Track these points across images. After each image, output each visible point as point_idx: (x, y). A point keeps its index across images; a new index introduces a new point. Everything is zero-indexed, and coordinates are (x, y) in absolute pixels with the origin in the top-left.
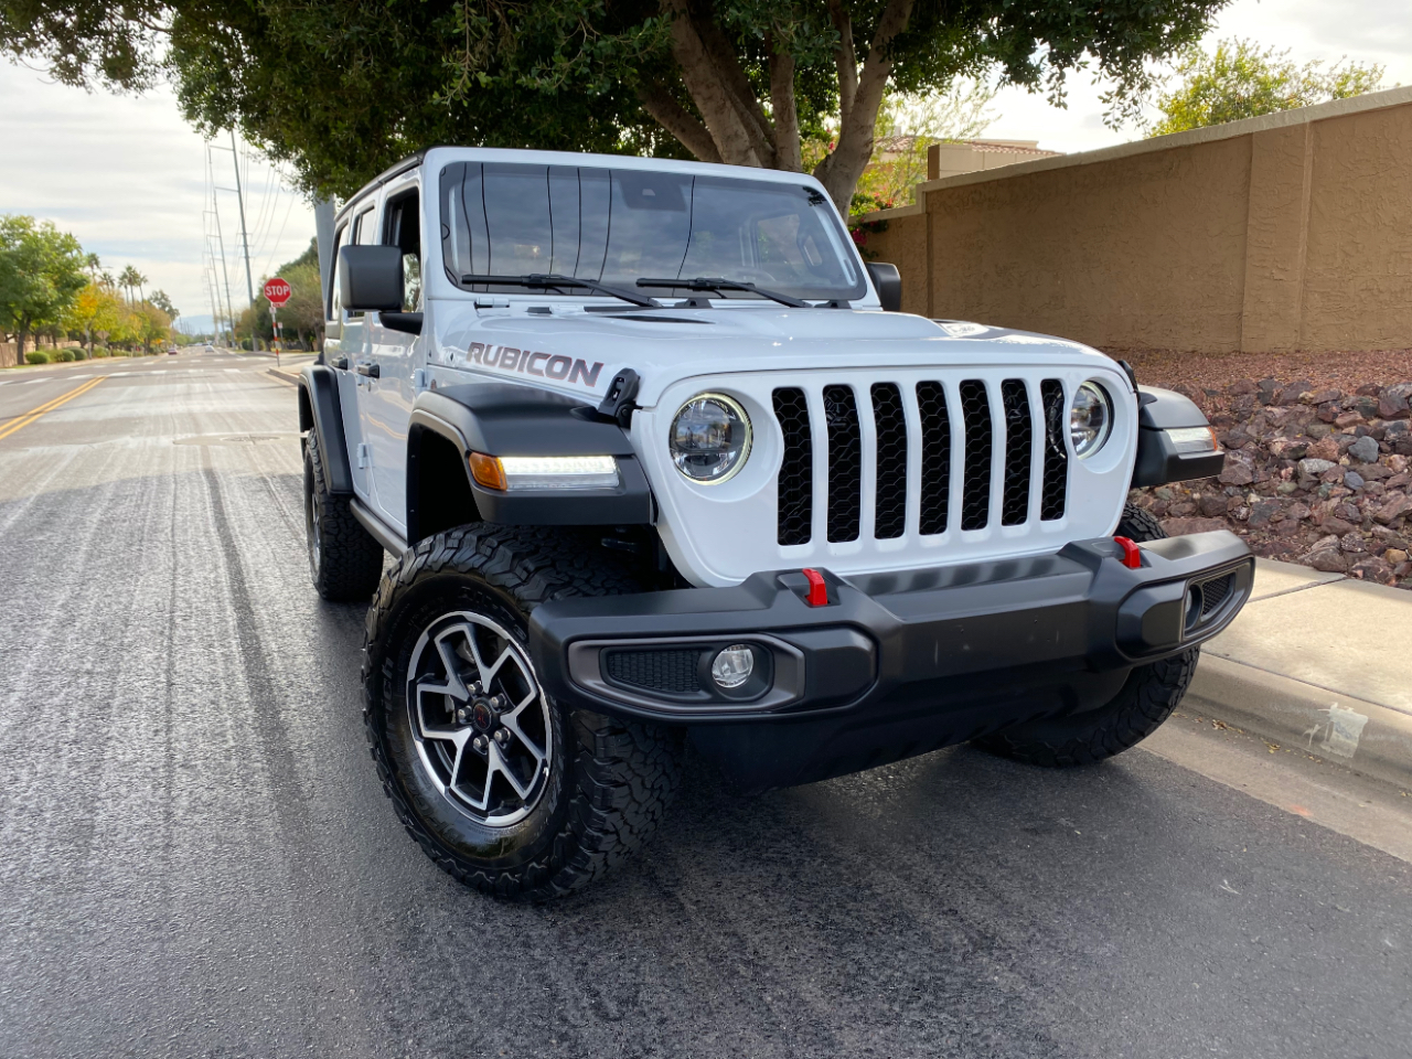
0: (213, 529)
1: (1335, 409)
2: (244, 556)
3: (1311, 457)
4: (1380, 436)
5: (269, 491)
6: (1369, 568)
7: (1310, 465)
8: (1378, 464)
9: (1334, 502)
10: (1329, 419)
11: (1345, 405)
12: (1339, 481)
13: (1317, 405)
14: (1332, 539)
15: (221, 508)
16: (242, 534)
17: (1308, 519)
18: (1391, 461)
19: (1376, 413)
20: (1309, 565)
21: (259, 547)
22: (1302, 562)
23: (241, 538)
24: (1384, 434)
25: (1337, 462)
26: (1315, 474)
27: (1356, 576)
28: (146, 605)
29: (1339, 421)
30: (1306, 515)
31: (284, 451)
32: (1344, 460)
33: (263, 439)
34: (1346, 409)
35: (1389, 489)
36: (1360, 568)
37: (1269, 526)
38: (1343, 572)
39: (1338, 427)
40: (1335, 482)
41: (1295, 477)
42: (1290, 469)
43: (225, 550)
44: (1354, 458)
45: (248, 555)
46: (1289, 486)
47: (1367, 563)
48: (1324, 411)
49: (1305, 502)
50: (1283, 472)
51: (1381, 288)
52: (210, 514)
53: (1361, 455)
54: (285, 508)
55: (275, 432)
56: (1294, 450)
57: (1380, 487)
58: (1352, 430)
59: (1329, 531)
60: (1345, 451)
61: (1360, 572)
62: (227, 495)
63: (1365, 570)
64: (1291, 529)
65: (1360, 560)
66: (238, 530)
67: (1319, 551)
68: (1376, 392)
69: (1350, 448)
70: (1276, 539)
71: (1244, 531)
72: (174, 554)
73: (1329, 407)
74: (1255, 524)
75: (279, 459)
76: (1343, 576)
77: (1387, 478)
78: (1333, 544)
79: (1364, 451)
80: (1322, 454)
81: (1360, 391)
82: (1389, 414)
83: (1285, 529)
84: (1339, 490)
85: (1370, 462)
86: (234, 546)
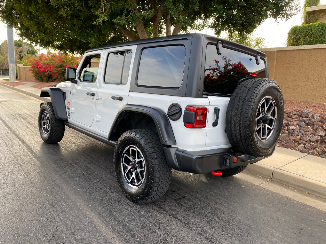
0: (9, 132)
1: (292, 115)
2: (26, 141)
3: (291, 125)
4: (304, 121)
5: (17, 119)
6: (313, 152)
7: (291, 127)
8: (305, 128)
9: (300, 136)
10: (291, 117)
11: (294, 114)
12: (298, 131)
13: (287, 113)
14: (302, 145)
15: (7, 124)
16: (20, 133)
17: (294, 140)
18: (308, 127)
19: (301, 116)
20: (299, 151)
21: (28, 138)
22: (296, 150)
23: (20, 135)
24: (305, 121)
25: (296, 127)
26: (292, 129)
27: (310, 154)
28: (7, 158)
29: (293, 117)
30: (294, 139)
31: (12, 106)
32: (298, 126)
33: (3, 102)
34: (294, 115)
35: (310, 134)
36: (311, 152)
37: (286, 141)
38: (307, 153)
39: (293, 118)
40: (297, 131)
41: (288, 130)
42: (287, 128)
43: (18, 139)
44: (299, 126)
45: (27, 141)
46: (287, 132)
47: (312, 151)
48: (289, 115)
49: (293, 136)
50: (285, 128)
51: (290, 87)
52: (4, 126)
53: (301, 126)
54: (26, 125)
55: (5, 100)
56: (286, 123)
57: (309, 134)
58: (297, 119)
59: (301, 143)
60: (298, 124)
61: (311, 153)
62: (5, 120)
63: (312, 153)
64: (291, 142)
65: (310, 151)
66: (17, 132)
67: (300, 148)
68: (299, 111)
69: (299, 124)
70: (288, 144)
71: (280, 142)
72: (3, 140)
73: (290, 114)
74: (282, 140)
75: (13, 108)
76: (307, 154)
77: (309, 131)
78: (303, 146)
79: (302, 125)
80: (293, 125)
81: (295, 111)
82: (304, 116)
83: (290, 142)
84: (300, 134)
85: (303, 127)
86: (20, 137)
